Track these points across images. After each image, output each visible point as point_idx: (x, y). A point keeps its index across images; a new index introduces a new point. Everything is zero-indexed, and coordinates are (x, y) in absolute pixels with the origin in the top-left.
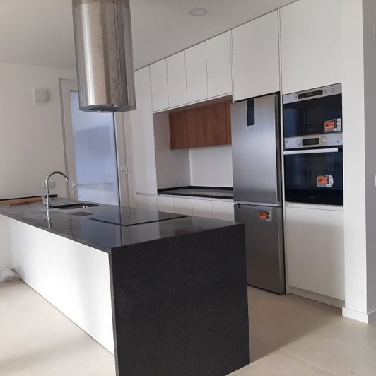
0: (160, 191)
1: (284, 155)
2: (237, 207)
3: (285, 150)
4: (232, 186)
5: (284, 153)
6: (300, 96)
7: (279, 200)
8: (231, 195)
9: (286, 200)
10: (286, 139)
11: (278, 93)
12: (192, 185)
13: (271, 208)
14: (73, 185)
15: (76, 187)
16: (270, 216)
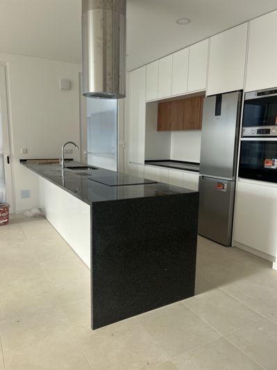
0: (147, 162)
1: (242, 141)
2: (202, 179)
3: (243, 137)
4: (199, 162)
5: (241, 139)
6: (259, 94)
7: (233, 176)
8: (198, 169)
9: (239, 176)
10: (244, 128)
11: (242, 91)
12: (171, 159)
13: (227, 182)
14: (85, 153)
15: (86, 154)
16: (225, 187)
